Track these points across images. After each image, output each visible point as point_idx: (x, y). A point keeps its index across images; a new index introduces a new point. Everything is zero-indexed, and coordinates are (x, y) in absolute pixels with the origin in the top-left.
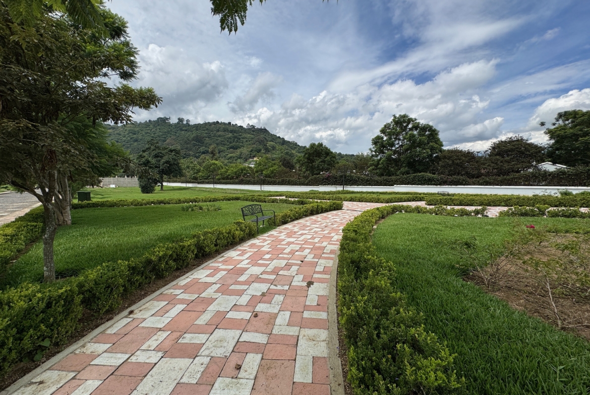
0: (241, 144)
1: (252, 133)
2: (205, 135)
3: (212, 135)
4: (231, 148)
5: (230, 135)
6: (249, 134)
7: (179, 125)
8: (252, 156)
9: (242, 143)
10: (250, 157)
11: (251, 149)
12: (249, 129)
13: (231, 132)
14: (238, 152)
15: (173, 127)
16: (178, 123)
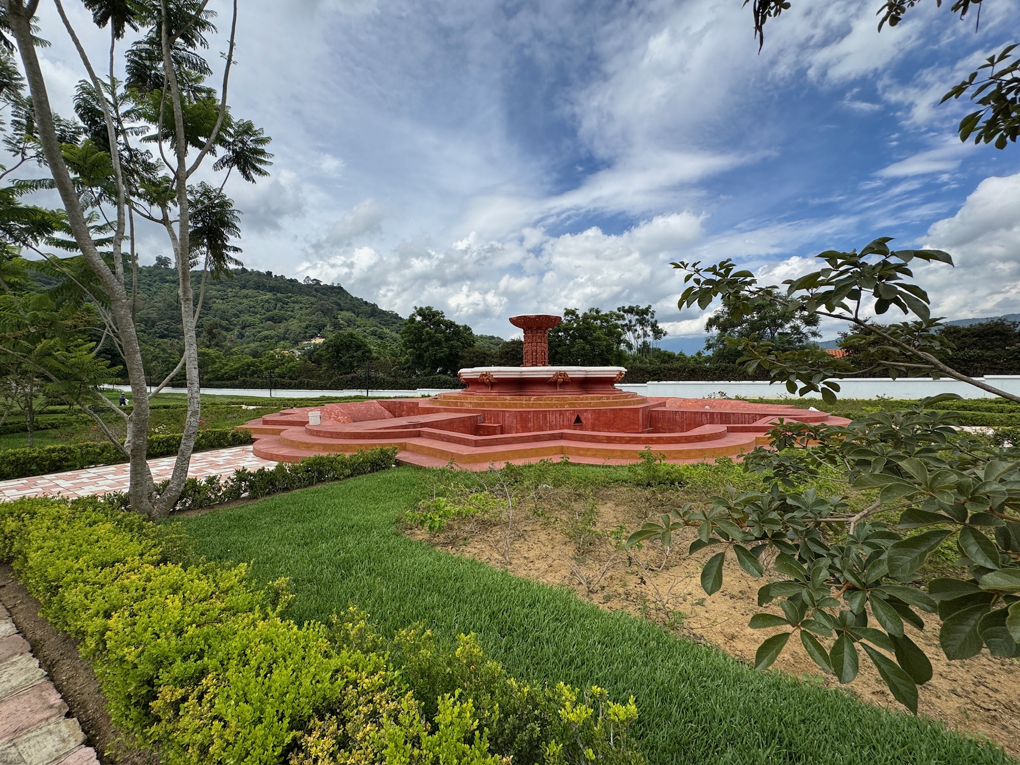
0: (289, 313)
1: (314, 293)
2: (215, 293)
3: (230, 294)
4: (268, 319)
5: (269, 295)
6: (307, 295)
7: (157, 271)
8: (308, 335)
9: (292, 311)
10: (305, 338)
11: (307, 322)
12: (308, 286)
13: (272, 289)
14: (281, 328)
15: (145, 274)
16: (155, 267)
